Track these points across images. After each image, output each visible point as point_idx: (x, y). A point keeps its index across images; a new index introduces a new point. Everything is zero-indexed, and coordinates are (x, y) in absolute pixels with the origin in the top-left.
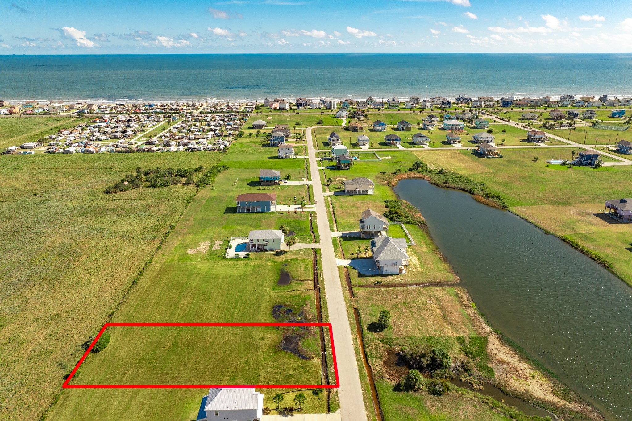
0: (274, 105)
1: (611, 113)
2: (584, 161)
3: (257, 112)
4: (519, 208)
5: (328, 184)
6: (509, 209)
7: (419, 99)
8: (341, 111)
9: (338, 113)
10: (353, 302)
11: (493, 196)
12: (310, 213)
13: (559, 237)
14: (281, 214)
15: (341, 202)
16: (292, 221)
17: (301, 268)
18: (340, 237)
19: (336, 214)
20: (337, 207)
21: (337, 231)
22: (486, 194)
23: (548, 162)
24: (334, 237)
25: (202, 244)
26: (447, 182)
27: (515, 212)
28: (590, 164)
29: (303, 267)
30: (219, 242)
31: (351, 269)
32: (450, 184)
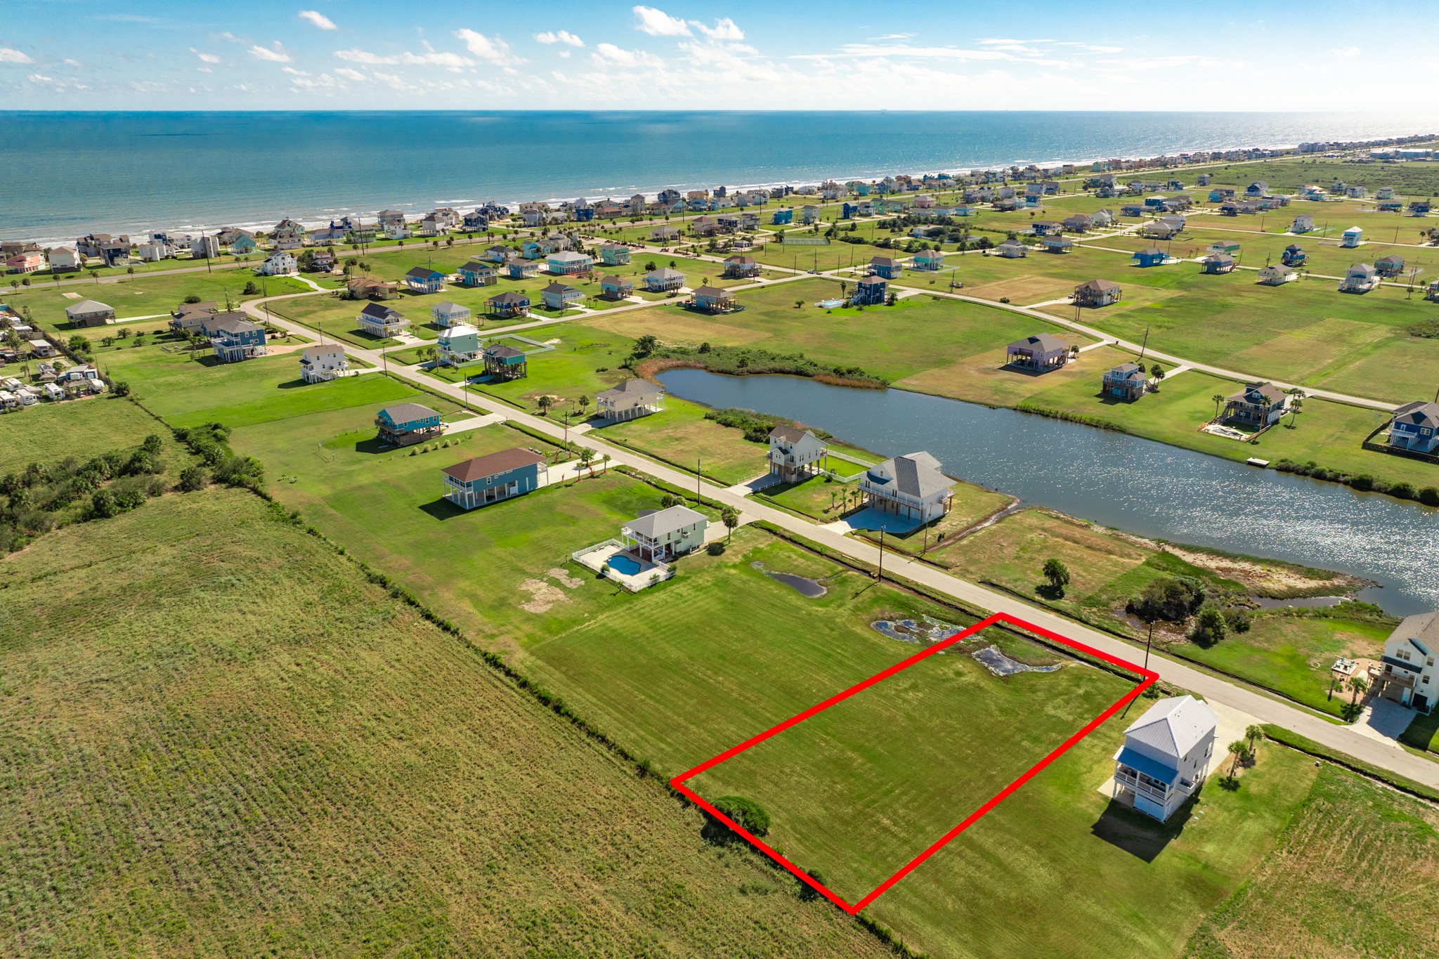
0: (28, 259)
1: (772, 216)
2: (869, 296)
3: (14, 284)
4: (904, 381)
5: (542, 411)
6: (893, 384)
7: (402, 216)
8: (280, 258)
9: (269, 264)
10: (964, 574)
11: (849, 372)
12: (617, 469)
13: (1015, 409)
14: (566, 486)
15: (635, 437)
16: (615, 493)
17: (795, 560)
18: (755, 493)
19: (668, 459)
20: (647, 448)
21: (729, 486)
22: (835, 371)
23: (821, 307)
24: (746, 496)
25: (524, 588)
26: (743, 363)
27: (908, 388)
28: (879, 300)
29: (794, 557)
30: (556, 573)
31: (866, 533)
32: (750, 366)
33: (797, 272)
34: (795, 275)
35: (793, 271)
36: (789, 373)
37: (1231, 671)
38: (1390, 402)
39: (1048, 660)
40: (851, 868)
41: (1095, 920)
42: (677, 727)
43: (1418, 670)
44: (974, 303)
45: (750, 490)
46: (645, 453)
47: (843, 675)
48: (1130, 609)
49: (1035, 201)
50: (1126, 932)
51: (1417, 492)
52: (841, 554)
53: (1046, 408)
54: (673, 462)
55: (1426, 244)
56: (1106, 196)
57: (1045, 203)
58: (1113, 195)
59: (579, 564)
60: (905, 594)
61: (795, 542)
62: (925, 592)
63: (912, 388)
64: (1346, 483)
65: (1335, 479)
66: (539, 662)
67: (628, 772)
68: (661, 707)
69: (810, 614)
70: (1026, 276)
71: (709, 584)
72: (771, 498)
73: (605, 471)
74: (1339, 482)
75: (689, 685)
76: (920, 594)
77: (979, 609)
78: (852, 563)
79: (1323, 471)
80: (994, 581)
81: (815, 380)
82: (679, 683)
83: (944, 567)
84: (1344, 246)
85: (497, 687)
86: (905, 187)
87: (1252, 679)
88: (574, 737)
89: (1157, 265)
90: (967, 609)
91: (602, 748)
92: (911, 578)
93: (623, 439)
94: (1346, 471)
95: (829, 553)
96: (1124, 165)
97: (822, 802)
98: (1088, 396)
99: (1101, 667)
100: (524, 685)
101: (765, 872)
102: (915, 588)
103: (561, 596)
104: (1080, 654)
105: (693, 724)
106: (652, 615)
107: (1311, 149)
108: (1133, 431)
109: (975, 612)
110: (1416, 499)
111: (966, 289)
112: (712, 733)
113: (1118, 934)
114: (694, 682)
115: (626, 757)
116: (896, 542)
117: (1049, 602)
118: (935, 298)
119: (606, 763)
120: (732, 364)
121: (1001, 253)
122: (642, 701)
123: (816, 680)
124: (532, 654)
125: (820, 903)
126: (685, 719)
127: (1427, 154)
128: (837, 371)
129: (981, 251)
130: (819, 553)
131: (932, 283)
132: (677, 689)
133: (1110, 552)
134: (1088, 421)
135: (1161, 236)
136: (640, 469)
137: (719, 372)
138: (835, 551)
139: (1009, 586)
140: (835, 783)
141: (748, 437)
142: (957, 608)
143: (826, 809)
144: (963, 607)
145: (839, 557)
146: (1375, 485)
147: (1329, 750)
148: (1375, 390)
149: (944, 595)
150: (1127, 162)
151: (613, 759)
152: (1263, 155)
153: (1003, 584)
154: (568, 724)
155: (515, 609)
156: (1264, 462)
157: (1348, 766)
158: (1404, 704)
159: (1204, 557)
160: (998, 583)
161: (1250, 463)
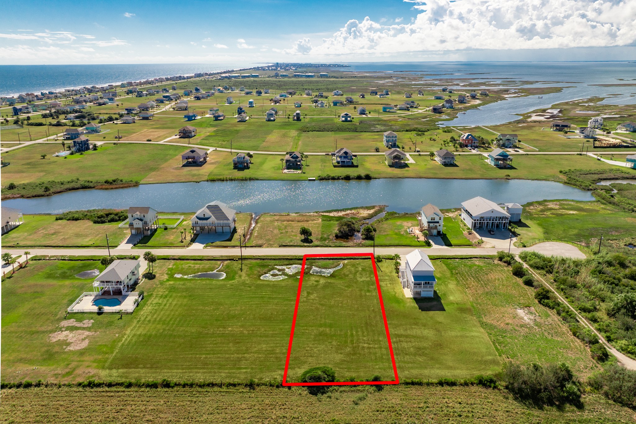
4: (145, 180)
6: (141, 183)
10: (271, 246)
11: (114, 181)
12: (32, 259)
13: (208, 181)
14: (9, 278)
15: (22, 241)
16: (48, 271)
17: (194, 267)
18: (134, 245)
19: (61, 245)
20: (38, 243)
21: (117, 246)
22: (106, 182)
23: (57, 156)
24: (132, 248)
25: (54, 340)
26: (47, 189)
27: (150, 182)
28: (88, 149)
29: (193, 265)
30: (65, 323)
31: (211, 244)
32: (52, 190)
33: (21, 142)
34: (20, 144)
35: (19, 142)
36: (78, 189)
37: (388, 245)
38: (323, 152)
39: (336, 264)
40: (377, 369)
41: (457, 337)
42: (239, 360)
43: (438, 222)
44: (136, 143)
45: (131, 245)
46: (39, 246)
47: (278, 302)
48: (337, 237)
49: (113, 100)
50: (468, 335)
51: (363, 176)
52: (213, 256)
53: (221, 177)
54: (65, 245)
55: (273, 104)
56: (141, 96)
57: (118, 100)
58: (143, 96)
59: (76, 313)
60: (258, 261)
61: (183, 259)
62: (265, 258)
63: (151, 182)
64: (342, 179)
65: (338, 179)
66: (120, 371)
67: (244, 391)
68: (219, 355)
69: (232, 285)
70: (146, 130)
71: (167, 293)
72: (146, 245)
73: (27, 262)
74: (340, 179)
75: (219, 339)
76: (264, 259)
77: (294, 256)
78: (221, 258)
79: (334, 177)
80: (284, 244)
81: (97, 189)
82: (214, 341)
83: (260, 246)
84: (250, 107)
85: (112, 396)
86: (35, 98)
87: (395, 245)
88: (194, 393)
89: (194, 119)
90: (288, 258)
91: (216, 389)
92: (254, 254)
93: (16, 243)
94: (340, 175)
95: (206, 258)
96: (134, 84)
97: (337, 352)
98: (230, 170)
99: (354, 259)
100: (130, 385)
101: (354, 391)
102: (259, 258)
103: (87, 333)
104: (343, 257)
105: (244, 354)
106: (156, 319)
107: (199, 75)
108: (261, 179)
109: (292, 258)
110: (364, 179)
111: (123, 138)
112: (258, 352)
113: (467, 337)
114: (219, 337)
115: (234, 385)
116: (228, 243)
117: (311, 245)
118: (115, 144)
119: (228, 394)
120: (41, 191)
121: (123, 122)
122: (206, 358)
123: (270, 309)
124: (110, 368)
125: (386, 388)
126: (237, 354)
127: (239, 76)
128: (107, 182)
129: (112, 122)
130: (201, 260)
131: (104, 138)
132: (216, 344)
133: (308, 221)
134: (241, 179)
135: (183, 109)
136: (50, 255)
137: (33, 197)
138: (208, 256)
139: (291, 244)
140: (331, 342)
141: (95, 222)
142: (284, 259)
143: (341, 354)
144: (286, 258)
145: (212, 258)
146: (351, 177)
147: (437, 256)
148: (315, 150)
149: (274, 256)
150: (135, 82)
151: (228, 390)
152: (184, 78)
153: (289, 244)
154: (183, 389)
155: (65, 353)
156: (314, 178)
157: (445, 258)
158: (435, 236)
159: (335, 213)
160: (286, 244)
161: (310, 180)
